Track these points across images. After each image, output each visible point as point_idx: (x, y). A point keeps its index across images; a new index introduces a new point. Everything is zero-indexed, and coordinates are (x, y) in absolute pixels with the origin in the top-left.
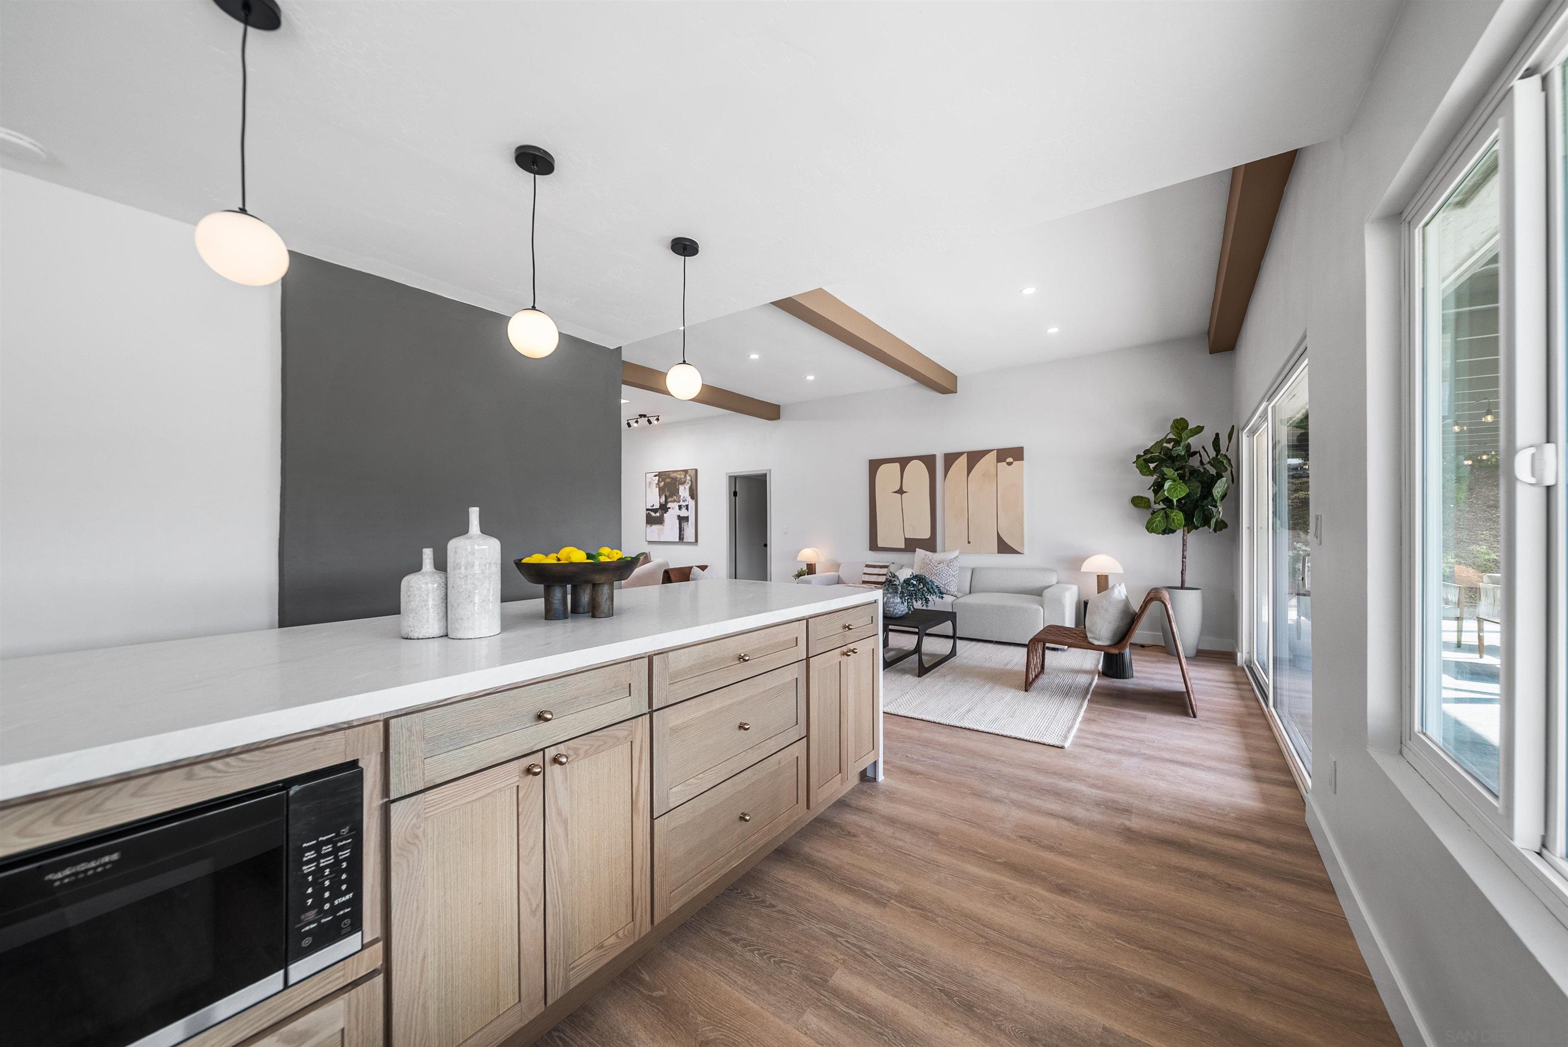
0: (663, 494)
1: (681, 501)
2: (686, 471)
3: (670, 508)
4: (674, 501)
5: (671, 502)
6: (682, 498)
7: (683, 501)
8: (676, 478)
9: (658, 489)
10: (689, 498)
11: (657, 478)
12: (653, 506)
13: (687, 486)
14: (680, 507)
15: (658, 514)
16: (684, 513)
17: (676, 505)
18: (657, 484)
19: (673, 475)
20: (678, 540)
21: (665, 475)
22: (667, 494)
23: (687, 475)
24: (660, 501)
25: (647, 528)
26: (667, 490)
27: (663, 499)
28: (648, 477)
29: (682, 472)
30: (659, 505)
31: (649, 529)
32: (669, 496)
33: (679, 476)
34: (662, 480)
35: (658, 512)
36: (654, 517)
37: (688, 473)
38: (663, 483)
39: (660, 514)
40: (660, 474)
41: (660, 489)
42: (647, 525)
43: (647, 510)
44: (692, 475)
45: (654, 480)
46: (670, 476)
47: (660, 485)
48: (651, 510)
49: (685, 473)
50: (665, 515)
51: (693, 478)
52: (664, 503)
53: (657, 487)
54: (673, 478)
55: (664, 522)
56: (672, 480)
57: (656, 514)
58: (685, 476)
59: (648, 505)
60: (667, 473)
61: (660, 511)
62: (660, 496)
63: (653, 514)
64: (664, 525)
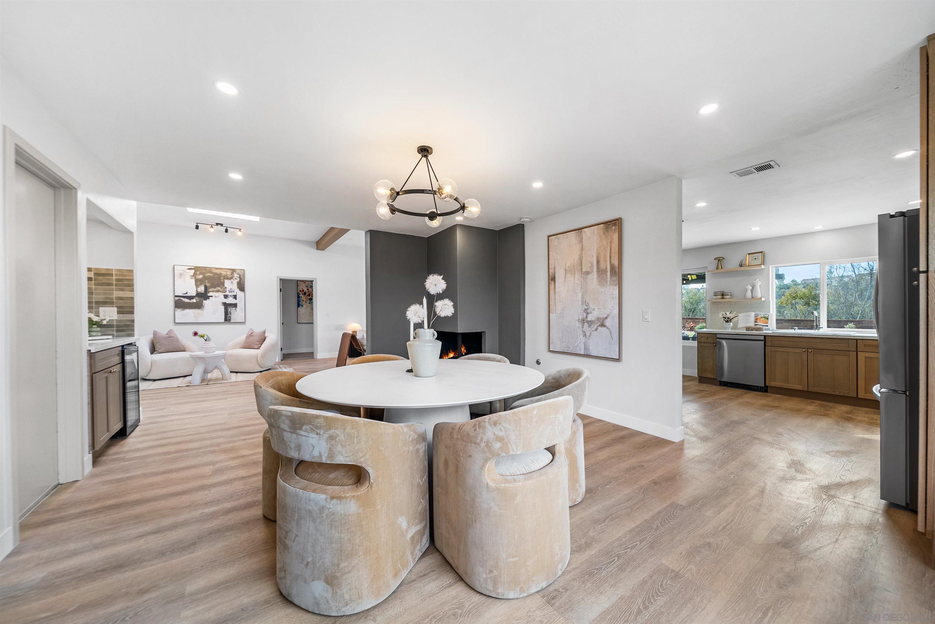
0: (201, 284)
2: (233, 271)
3: (212, 296)
4: (218, 291)
5: (213, 291)
6: (228, 289)
7: (230, 292)
8: (221, 274)
10: (237, 290)
11: (193, 271)
12: (187, 293)
13: (235, 282)
14: (226, 297)
15: (194, 301)
16: (230, 300)
17: (221, 295)
18: (193, 276)
19: (218, 271)
20: (222, 320)
22: (208, 285)
23: (234, 273)
24: (197, 290)
25: (176, 312)
26: (208, 282)
27: (201, 289)
28: (178, 270)
29: (228, 270)
30: (196, 294)
31: (179, 312)
32: (211, 287)
33: (223, 273)
34: (201, 274)
35: (193, 299)
36: (187, 303)
37: (236, 272)
38: (201, 276)
39: (198, 301)
40: (196, 269)
41: (197, 281)
42: (176, 309)
43: (176, 296)
44: (240, 273)
45: (187, 273)
46: (211, 272)
47: (197, 277)
48: (184, 297)
49: (231, 271)
50: (204, 301)
51: (241, 276)
52: (204, 292)
53: (192, 278)
54: (215, 274)
55: (202, 307)
56: (214, 275)
57: (190, 300)
58: (232, 274)
59: (179, 293)
60: (208, 269)
61: (197, 298)
62: (197, 286)
63: (186, 300)
64: (203, 310)
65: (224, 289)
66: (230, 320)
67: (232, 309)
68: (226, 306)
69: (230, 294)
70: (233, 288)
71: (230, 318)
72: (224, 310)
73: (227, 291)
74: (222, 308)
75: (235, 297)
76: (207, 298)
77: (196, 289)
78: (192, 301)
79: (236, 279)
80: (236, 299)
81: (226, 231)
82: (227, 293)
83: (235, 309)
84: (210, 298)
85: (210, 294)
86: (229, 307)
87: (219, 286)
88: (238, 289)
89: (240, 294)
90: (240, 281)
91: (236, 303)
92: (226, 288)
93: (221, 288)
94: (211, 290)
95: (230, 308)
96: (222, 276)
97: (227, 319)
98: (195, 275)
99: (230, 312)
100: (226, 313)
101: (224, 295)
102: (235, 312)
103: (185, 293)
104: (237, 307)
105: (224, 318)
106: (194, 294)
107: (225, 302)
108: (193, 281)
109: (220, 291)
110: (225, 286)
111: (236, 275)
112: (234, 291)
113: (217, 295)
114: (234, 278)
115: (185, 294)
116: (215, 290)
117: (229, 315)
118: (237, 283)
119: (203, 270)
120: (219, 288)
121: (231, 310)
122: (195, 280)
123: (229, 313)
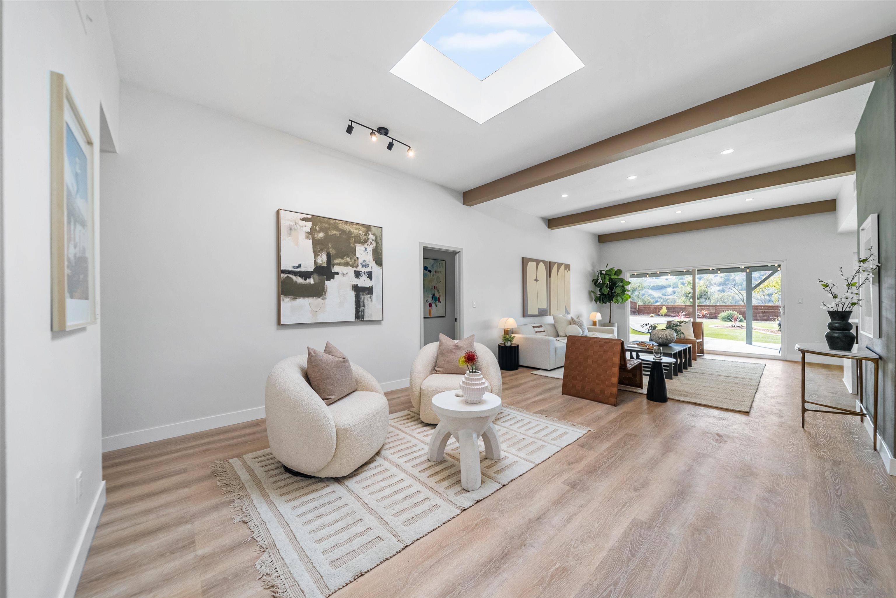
0: (322, 250)
1: (360, 266)
2: (368, 228)
3: (338, 273)
4: (346, 264)
5: (339, 264)
6: (360, 261)
7: (363, 266)
8: (350, 233)
9: (310, 241)
10: (373, 264)
11: (309, 224)
12: (300, 266)
13: (370, 248)
14: (357, 274)
15: (311, 281)
16: (363, 282)
17: (350, 271)
18: (309, 233)
19: (346, 227)
20: (352, 318)
21: (329, 223)
22: (333, 252)
23: (369, 232)
24: (315, 261)
25: (282, 303)
26: (333, 247)
27: (322, 259)
28: (286, 220)
29: (361, 227)
30: (313, 268)
31: (287, 303)
32: (337, 256)
33: (354, 230)
34: (322, 230)
35: (310, 278)
36: (301, 285)
37: (371, 231)
38: (321, 235)
39: (317, 281)
40: (315, 220)
41: (316, 243)
42: (282, 297)
43: (284, 272)
44: (377, 234)
45: (301, 226)
46: (337, 229)
47: (316, 236)
48: (295, 273)
49: (364, 229)
50: (326, 282)
51: (378, 238)
52: (325, 265)
53: (308, 238)
54: (343, 232)
55: (324, 294)
56: (340, 234)
57: (305, 280)
58: (366, 234)
59: (287, 264)
60: (332, 222)
61: (315, 276)
62: (316, 254)
63: (299, 280)
64: (325, 299)
65: (355, 260)
66: (363, 317)
67: (366, 297)
68: (358, 291)
69: (364, 270)
70: (367, 260)
71: (364, 313)
72: (354, 300)
73: (360, 265)
74: (352, 295)
75: (370, 275)
76: (330, 276)
77: (314, 259)
78: (308, 281)
79: (371, 243)
80: (371, 279)
81: (390, 146)
82: (359, 268)
83: (370, 298)
84: (336, 276)
85: (336, 269)
86: (361, 293)
87: (348, 256)
88: (375, 262)
89: (376, 270)
90: (377, 247)
91: (371, 286)
92: (358, 258)
93: (351, 259)
94: (336, 261)
95: (363, 295)
96: (352, 237)
97: (359, 315)
98: (311, 233)
99: (364, 302)
100: (359, 305)
101: (355, 271)
102: (370, 302)
103: (297, 265)
104: (372, 294)
105: (355, 313)
106: (311, 268)
107: (356, 284)
108: (309, 243)
109: (349, 265)
110: (357, 255)
111: (371, 237)
112: (369, 266)
113: (345, 272)
114: (369, 241)
115: (298, 267)
116: (342, 261)
117: (362, 308)
118: (373, 250)
119: (325, 223)
120: (348, 259)
121: (364, 300)
122: (313, 243)
123: (362, 304)
